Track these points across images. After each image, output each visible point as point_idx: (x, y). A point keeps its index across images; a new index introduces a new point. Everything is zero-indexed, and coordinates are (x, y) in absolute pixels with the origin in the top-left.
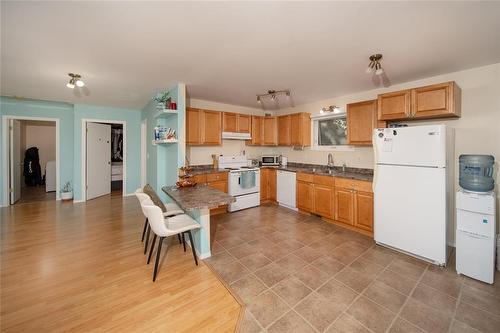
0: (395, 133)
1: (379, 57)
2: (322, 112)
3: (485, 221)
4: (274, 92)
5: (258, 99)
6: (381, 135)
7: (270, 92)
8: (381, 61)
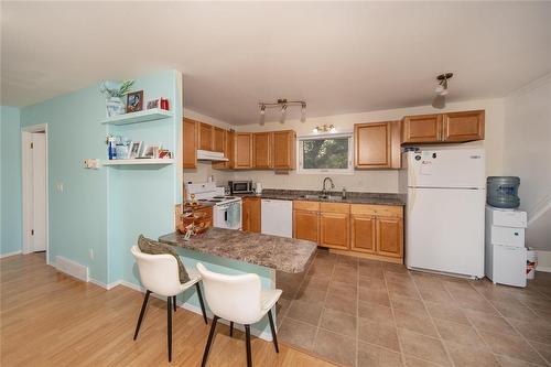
0: (434, 156)
1: (449, 76)
2: (316, 131)
3: (516, 234)
4: (285, 101)
5: (263, 109)
6: (418, 158)
7: (280, 102)
8: (449, 81)
